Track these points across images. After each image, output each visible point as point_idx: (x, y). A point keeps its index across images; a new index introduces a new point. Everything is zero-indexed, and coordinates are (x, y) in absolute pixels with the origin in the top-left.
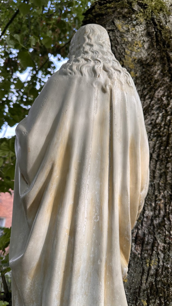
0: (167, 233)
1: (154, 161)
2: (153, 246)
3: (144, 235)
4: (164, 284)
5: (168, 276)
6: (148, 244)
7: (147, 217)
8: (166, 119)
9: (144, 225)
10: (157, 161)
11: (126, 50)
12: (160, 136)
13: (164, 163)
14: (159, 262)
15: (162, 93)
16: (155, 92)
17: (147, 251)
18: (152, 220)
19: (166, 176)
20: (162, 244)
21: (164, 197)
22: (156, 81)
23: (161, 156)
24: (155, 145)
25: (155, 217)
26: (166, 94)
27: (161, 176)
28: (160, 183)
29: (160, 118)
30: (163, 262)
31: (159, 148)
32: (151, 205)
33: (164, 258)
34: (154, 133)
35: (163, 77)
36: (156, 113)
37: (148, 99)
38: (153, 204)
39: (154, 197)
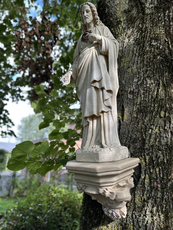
0: (145, 86)
1: (137, 57)
2: (138, 93)
3: (134, 89)
4: (144, 107)
5: (146, 104)
6: (135, 93)
7: (135, 82)
8: (142, 35)
9: (134, 86)
10: (138, 56)
11: (117, 9)
12: (140, 44)
13: (142, 56)
14: (141, 99)
15: (138, 22)
16: (134, 24)
17: (136, 95)
18: (137, 83)
19: (144, 61)
20: (142, 92)
21: (143, 71)
22: (135, 18)
23: (140, 53)
24: (137, 49)
25: (138, 81)
26: (141, 22)
27: (141, 63)
28: (141, 66)
29: (138, 35)
30: (144, 98)
31: (139, 50)
32: (136, 76)
33: (144, 97)
34: (136, 44)
35: (138, 14)
36: (136, 34)
37: (131, 28)
38: (138, 76)
39: (138, 73)
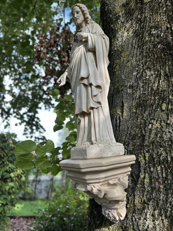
0: (144, 78)
1: (136, 49)
2: (137, 86)
3: (133, 83)
4: (143, 100)
5: (146, 97)
6: (135, 87)
7: (134, 76)
8: (141, 25)
9: (133, 79)
10: (137, 48)
11: (116, 4)
12: (138, 35)
13: (141, 47)
14: (140, 92)
15: (137, 13)
16: (133, 15)
17: (135, 89)
18: (137, 76)
19: (143, 53)
20: (141, 84)
21: (142, 63)
22: (133, 10)
23: (140, 45)
24: (136, 41)
25: (137, 74)
26: (140, 13)
27: (140, 55)
28: (140, 58)
29: (137, 27)
30: (143, 92)
31: (138, 41)
32: (136, 69)
33: (143, 90)
34: (135, 36)
35: (136, 5)
36: (134, 26)
37: (130, 21)
38: (137, 69)
39: (137, 65)
